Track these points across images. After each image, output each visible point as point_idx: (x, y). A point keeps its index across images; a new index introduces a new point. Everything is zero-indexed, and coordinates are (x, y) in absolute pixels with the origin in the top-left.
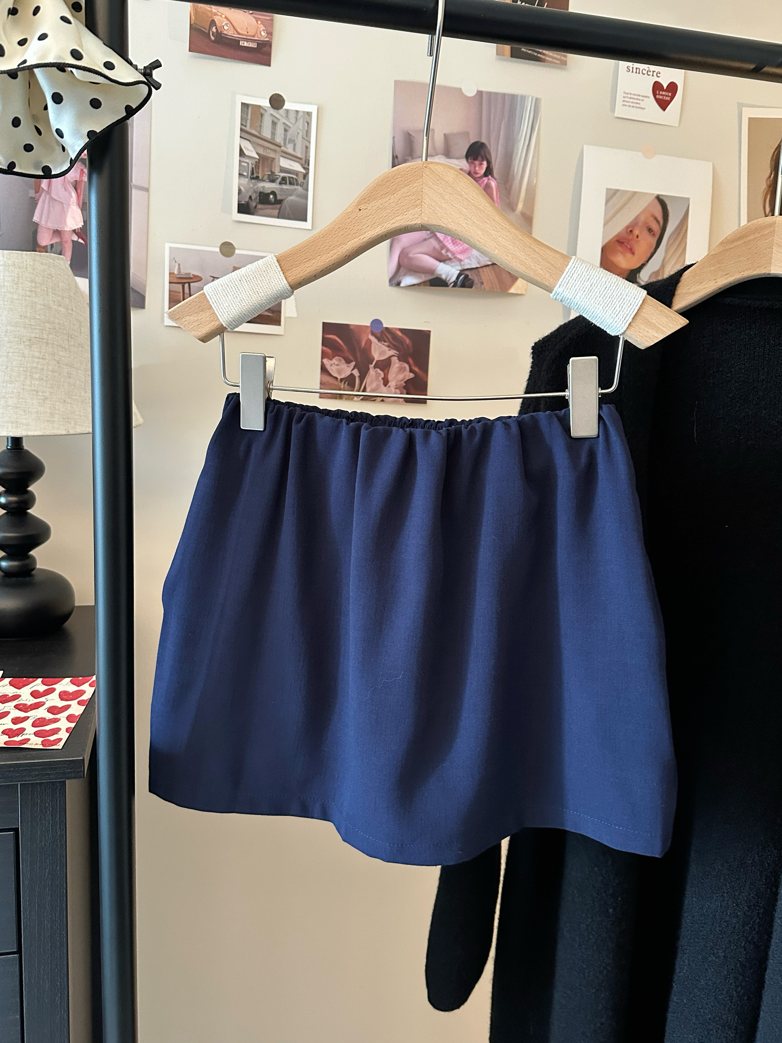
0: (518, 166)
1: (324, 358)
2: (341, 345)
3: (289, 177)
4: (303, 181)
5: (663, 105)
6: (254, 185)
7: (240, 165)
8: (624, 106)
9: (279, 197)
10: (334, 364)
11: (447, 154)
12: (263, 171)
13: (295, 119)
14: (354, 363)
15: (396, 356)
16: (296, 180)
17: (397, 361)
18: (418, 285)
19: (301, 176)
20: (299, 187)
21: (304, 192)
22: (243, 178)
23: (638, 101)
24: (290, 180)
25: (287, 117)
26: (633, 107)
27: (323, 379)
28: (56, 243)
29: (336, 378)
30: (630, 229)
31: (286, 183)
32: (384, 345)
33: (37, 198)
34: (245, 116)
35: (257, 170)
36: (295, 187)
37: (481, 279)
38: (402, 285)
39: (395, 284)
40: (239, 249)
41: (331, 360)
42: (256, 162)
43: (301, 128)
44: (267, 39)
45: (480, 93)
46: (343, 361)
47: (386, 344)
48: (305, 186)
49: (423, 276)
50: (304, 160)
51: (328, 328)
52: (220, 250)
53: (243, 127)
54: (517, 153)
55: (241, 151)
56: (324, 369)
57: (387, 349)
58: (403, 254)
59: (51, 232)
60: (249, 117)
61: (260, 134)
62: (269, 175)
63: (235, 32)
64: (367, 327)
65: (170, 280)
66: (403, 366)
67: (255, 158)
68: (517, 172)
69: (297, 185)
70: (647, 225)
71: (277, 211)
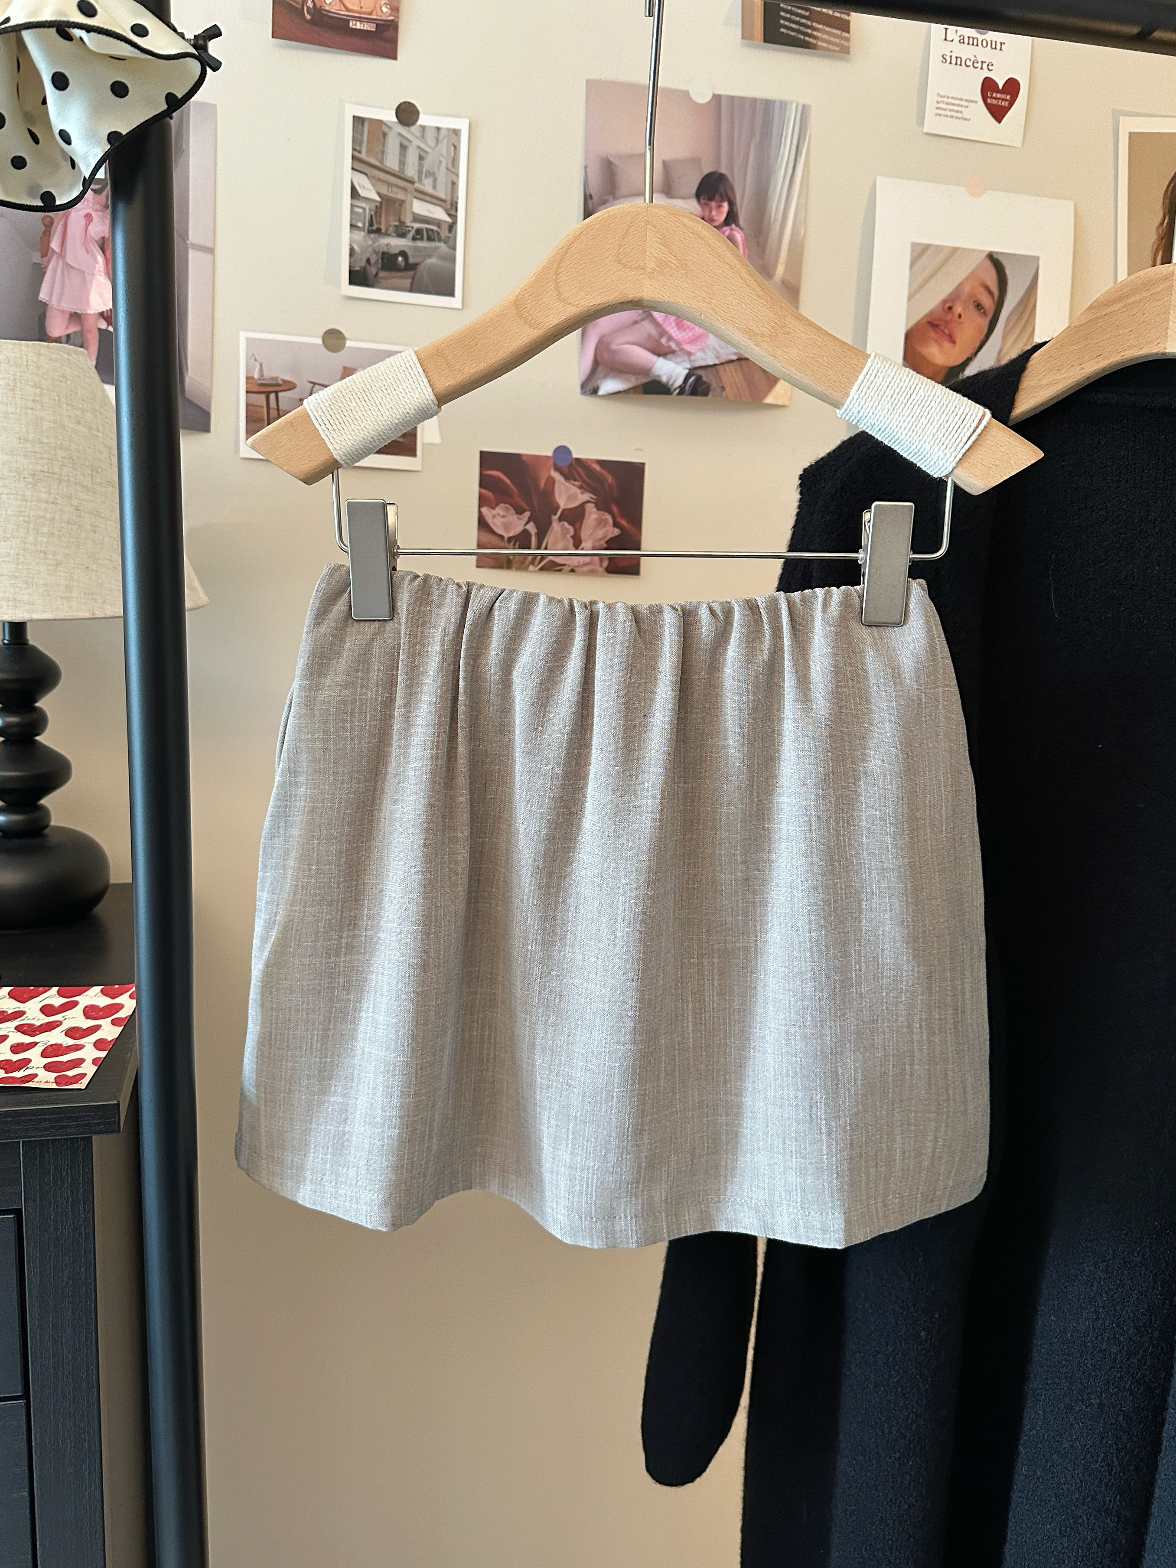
0: (776, 211)
1: (483, 506)
2: (509, 486)
3: (427, 230)
4: (449, 235)
5: (998, 113)
6: (374, 242)
7: (352, 212)
8: (938, 117)
9: (412, 260)
10: (499, 515)
11: (668, 190)
12: (387, 221)
13: (435, 140)
14: (527, 514)
15: (592, 502)
16: (438, 233)
17: (595, 510)
18: (626, 392)
19: (445, 228)
20: (442, 245)
21: (451, 251)
22: (356, 232)
23: (960, 109)
24: (428, 235)
25: (423, 137)
26: (952, 117)
27: (480, 538)
28: (75, 333)
29: (502, 537)
30: (948, 305)
31: (422, 239)
32: (574, 485)
33: (45, 264)
34: (359, 137)
35: (378, 219)
36: (437, 244)
37: (721, 382)
38: (601, 392)
39: (590, 390)
40: (350, 340)
41: (494, 508)
42: (376, 207)
43: (444, 152)
44: (391, 18)
45: (717, 98)
46: (512, 511)
47: (576, 483)
48: (451, 243)
49: (633, 378)
50: (449, 203)
51: (487, 459)
52: (323, 341)
53: (356, 154)
54: (775, 189)
55: (353, 189)
56: (483, 524)
57: (578, 491)
58: (602, 346)
59: (67, 316)
60: (365, 138)
61: (382, 164)
62: (396, 226)
63: (343, 8)
64: (547, 457)
65: (247, 388)
66: (604, 517)
67: (375, 201)
68: (775, 218)
69: (440, 240)
70: (974, 299)
71: (410, 281)
